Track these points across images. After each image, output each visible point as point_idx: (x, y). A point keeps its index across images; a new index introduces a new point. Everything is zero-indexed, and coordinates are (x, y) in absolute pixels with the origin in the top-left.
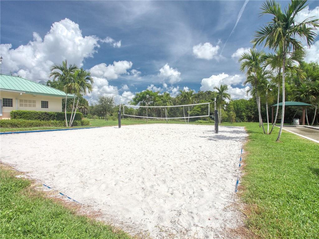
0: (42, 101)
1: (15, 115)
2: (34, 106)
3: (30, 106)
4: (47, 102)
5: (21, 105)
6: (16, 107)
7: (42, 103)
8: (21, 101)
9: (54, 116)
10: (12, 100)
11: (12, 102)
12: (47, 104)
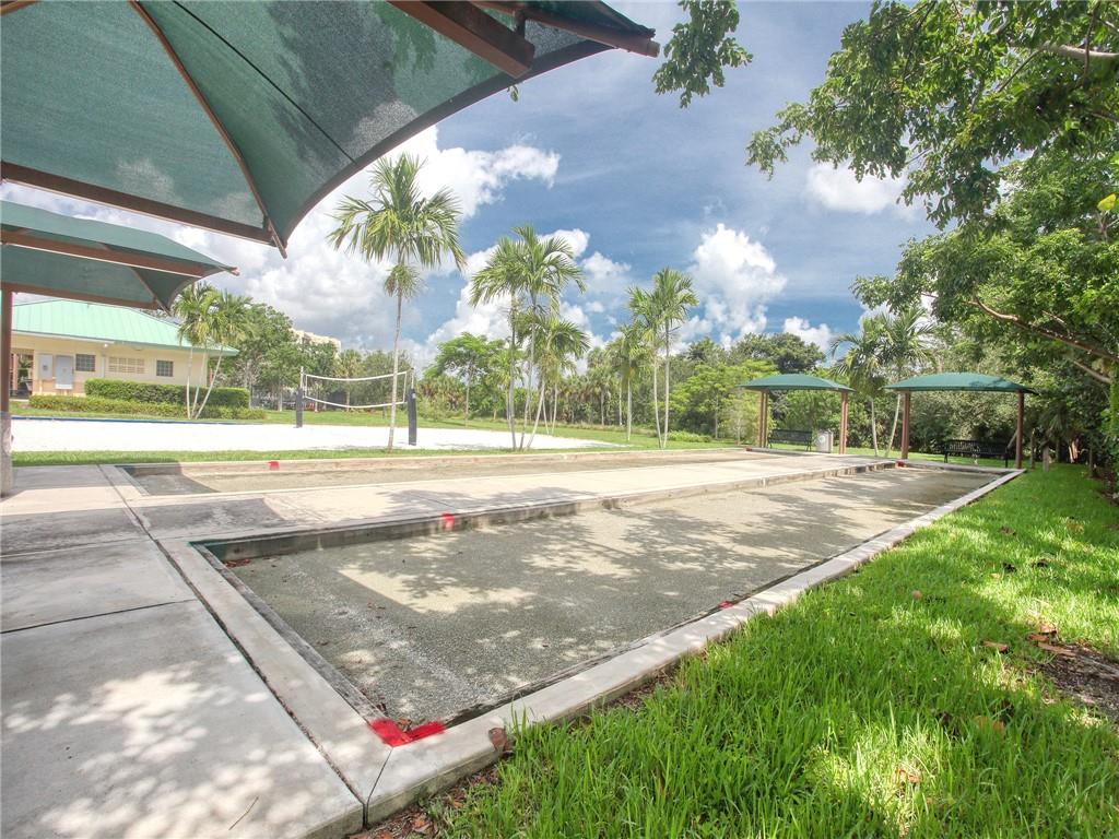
0: (158, 362)
1: (91, 388)
2: (141, 371)
3: (131, 370)
4: (172, 363)
5: (112, 369)
6: (102, 373)
7: (158, 366)
8: (112, 359)
9: (174, 395)
10: (93, 357)
11: (94, 361)
12: (172, 367)
